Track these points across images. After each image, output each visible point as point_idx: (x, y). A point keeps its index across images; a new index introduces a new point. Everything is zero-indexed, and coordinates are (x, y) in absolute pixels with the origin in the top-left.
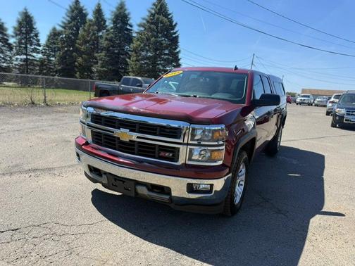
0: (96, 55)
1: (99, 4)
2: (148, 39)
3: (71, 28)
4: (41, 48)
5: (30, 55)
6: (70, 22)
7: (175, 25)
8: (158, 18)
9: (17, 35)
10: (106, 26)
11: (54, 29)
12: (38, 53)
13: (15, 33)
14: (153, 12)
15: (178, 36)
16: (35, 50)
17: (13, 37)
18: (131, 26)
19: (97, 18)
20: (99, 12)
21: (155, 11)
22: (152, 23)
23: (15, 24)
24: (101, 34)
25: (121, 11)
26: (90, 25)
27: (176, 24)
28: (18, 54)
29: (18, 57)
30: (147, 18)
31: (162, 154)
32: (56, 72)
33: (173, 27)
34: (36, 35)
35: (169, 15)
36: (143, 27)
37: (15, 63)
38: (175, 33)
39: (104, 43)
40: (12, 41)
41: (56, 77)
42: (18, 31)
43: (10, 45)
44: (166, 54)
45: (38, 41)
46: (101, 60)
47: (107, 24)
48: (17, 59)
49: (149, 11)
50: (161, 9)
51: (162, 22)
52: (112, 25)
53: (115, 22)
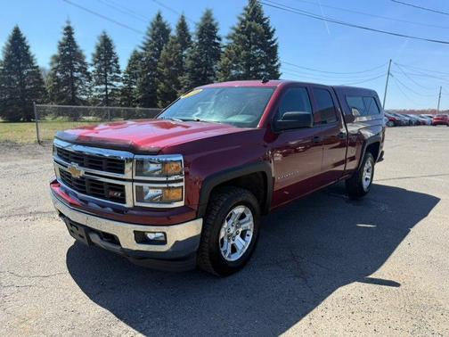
0: (180, 78)
1: (183, 17)
2: (238, 53)
3: (152, 48)
4: (121, 75)
5: (111, 84)
6: (151, 42)
7: (273, 32)
8: (250, 26)
9: (96, 62)
10: (192, 42)
11: (135, 52)
12: (118, 81)
13: (94, 60)
14: (244, 18)
15: (276, 46)
16: (115, 79)
17: (92, 65)
18: (219, 39)
19: (180, 34)
20: (182, 26)
21: (247, 17)
22: (242, 33)
23: (94, 51)
24: (185, 52)
25: (208, 21)
26: (173, 43)
27: (274, 30)
28: (98, 84)
29: (98, 87)
30: (237, 27)
31: (111, 193)
32: (138, 101)
33: (270, 35)
34: (116, 61)
35: (265, 19)
36: (233, 39)
37: (95, 94)
38: (273, 42)
39: (188, 63)
40: (91, 69)
41: (138, 108)
42: (97, 58)
43: (88, 74)
44: (263, 70)
45: (118, 67)
46: (184, 84)
47: (192, 39)
48: (97, 89)
49: (239, 18)
50: (255, 14)
51: (255, 30)
52: (197, 41)
53: (200, 36)
